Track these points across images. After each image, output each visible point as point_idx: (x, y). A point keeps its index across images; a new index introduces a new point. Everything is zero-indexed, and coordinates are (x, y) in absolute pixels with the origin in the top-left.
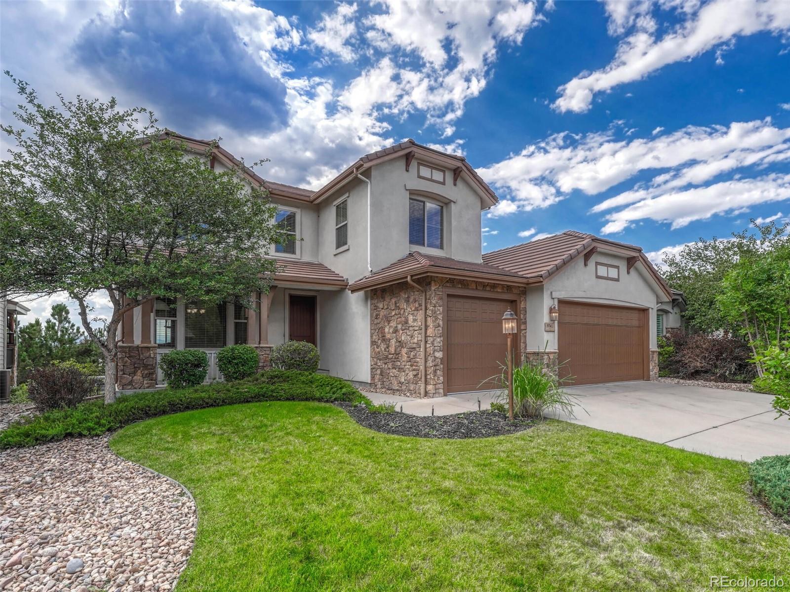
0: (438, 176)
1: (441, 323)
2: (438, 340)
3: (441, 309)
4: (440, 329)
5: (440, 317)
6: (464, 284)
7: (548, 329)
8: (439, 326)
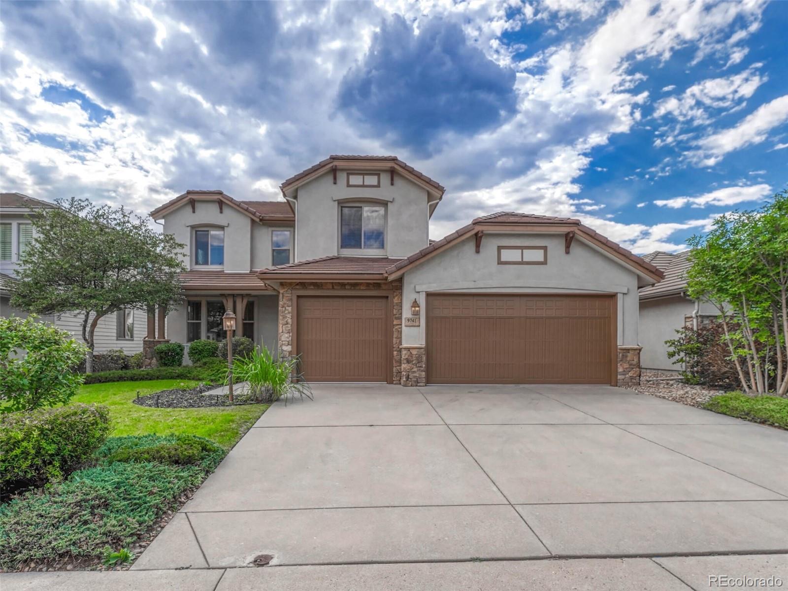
0: (372, 180)
1: (290, 321)
2: (287, 335)
3: (290, 309)
4: (289, 326)
5: (289, 316)
6: (317, 285)
7: (410, 323)
8: (287, 324)
